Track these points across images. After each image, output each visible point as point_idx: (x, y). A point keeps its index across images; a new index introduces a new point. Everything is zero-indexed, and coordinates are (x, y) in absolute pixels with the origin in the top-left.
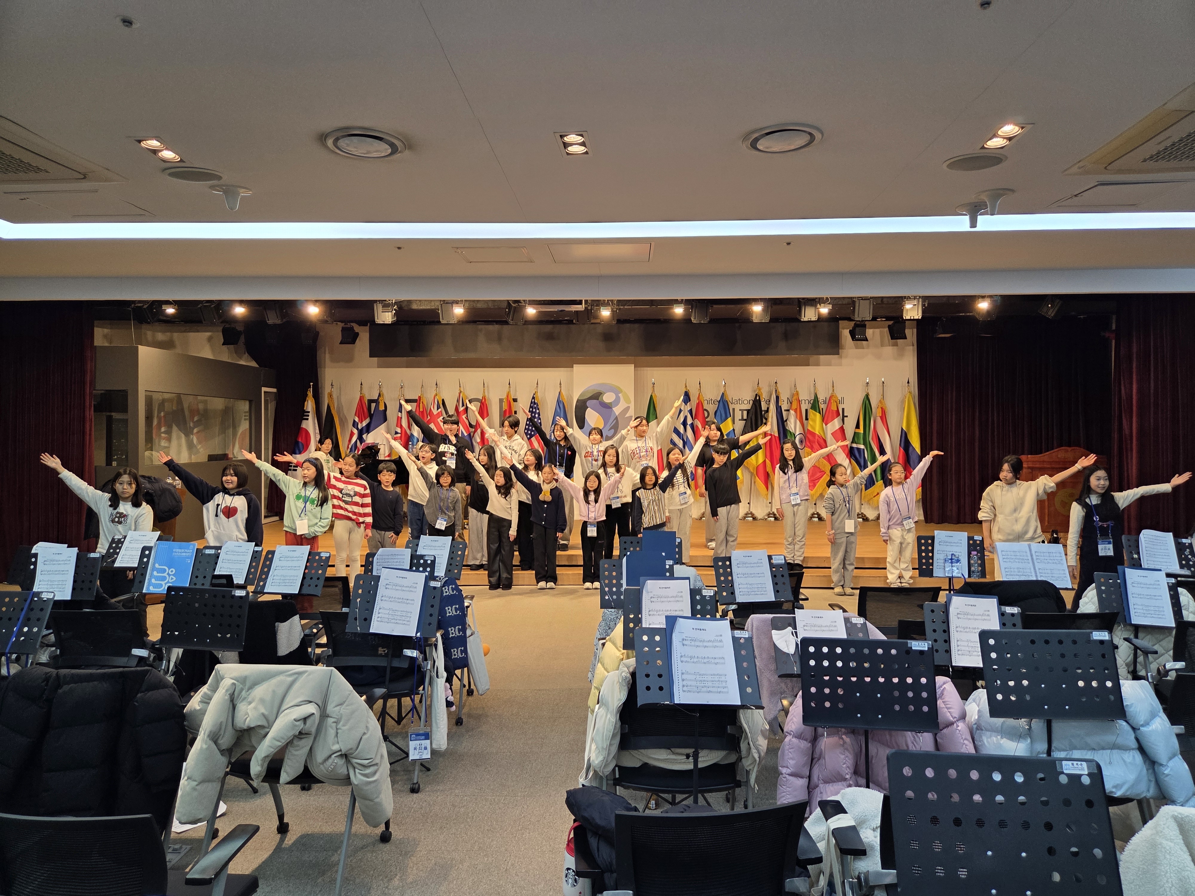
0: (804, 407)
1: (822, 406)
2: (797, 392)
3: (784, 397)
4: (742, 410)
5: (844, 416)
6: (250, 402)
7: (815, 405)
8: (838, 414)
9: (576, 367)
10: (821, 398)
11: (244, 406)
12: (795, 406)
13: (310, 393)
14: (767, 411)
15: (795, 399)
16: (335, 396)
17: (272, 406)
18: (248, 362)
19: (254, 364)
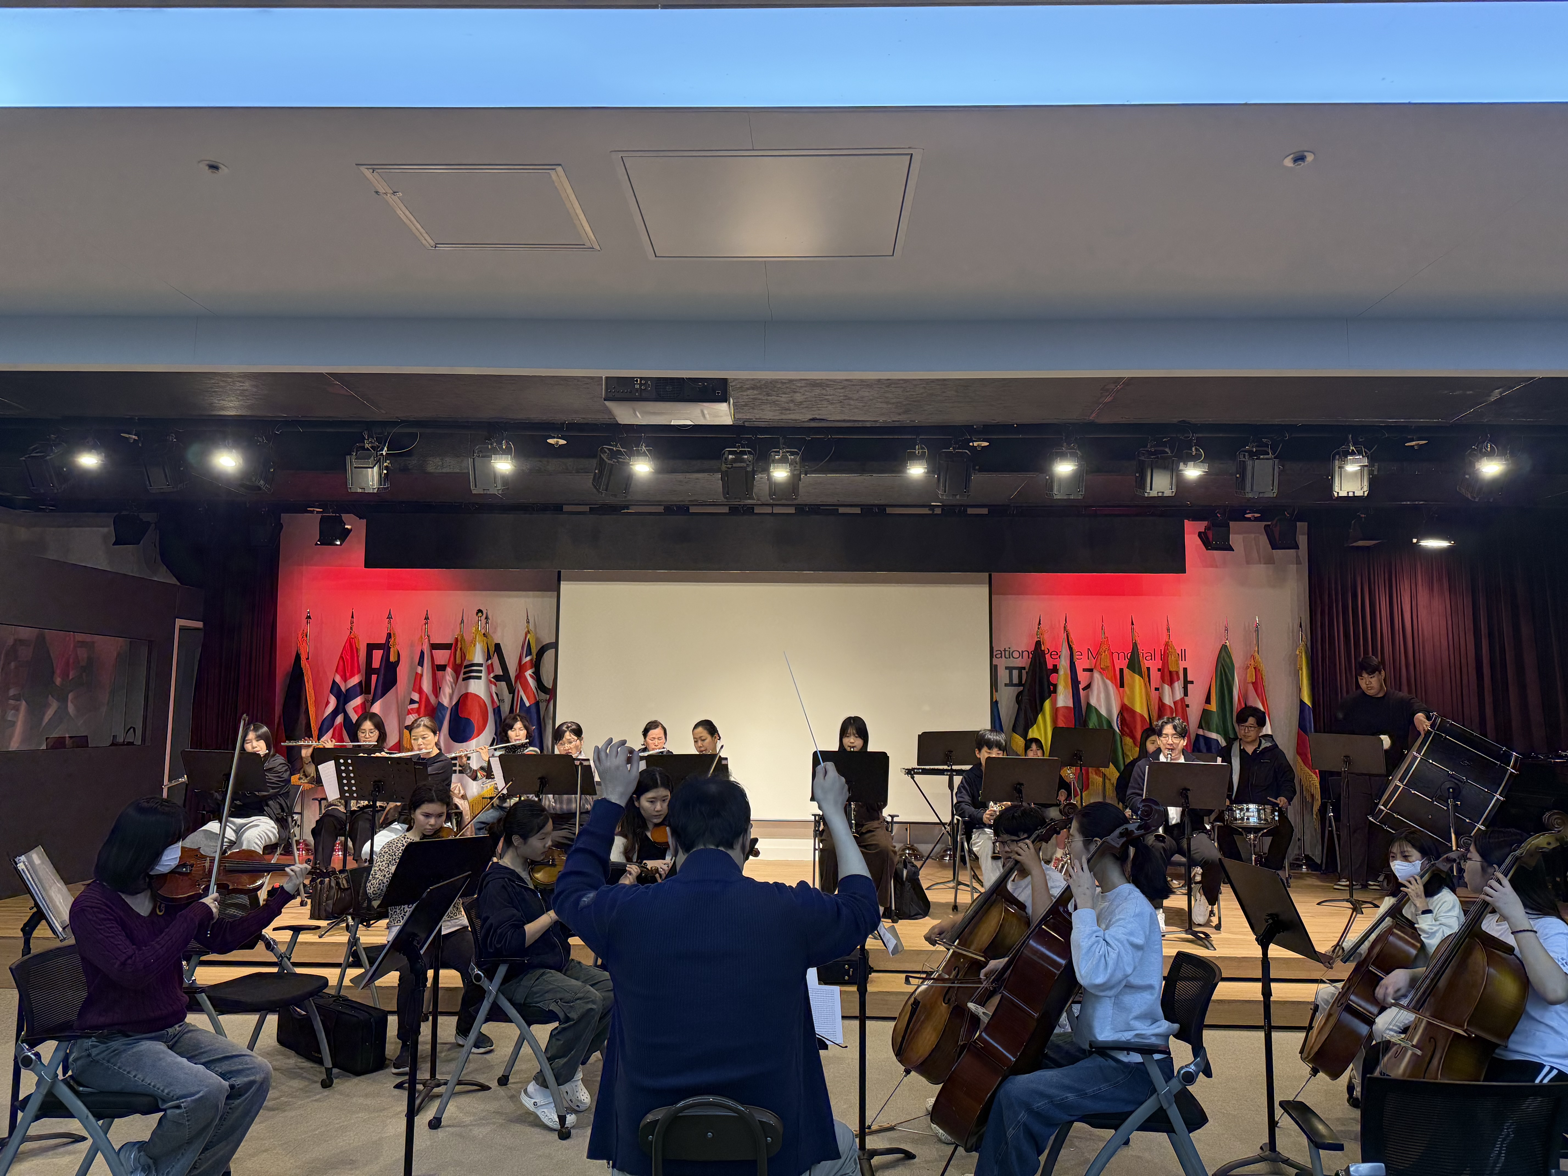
0: (1117, 663)
1: (1147, 663)
2: (1103, 639)
3: (1082, 646)
4: (1010, 669)
5: (1186, 682)
7: (1134, 661)
10: (1145, 649)
11: (143, 653)
12: (1099, 664)
15: (1101, 651)
17: (194, 654)
18: (164, 577)
19: (174, 581)
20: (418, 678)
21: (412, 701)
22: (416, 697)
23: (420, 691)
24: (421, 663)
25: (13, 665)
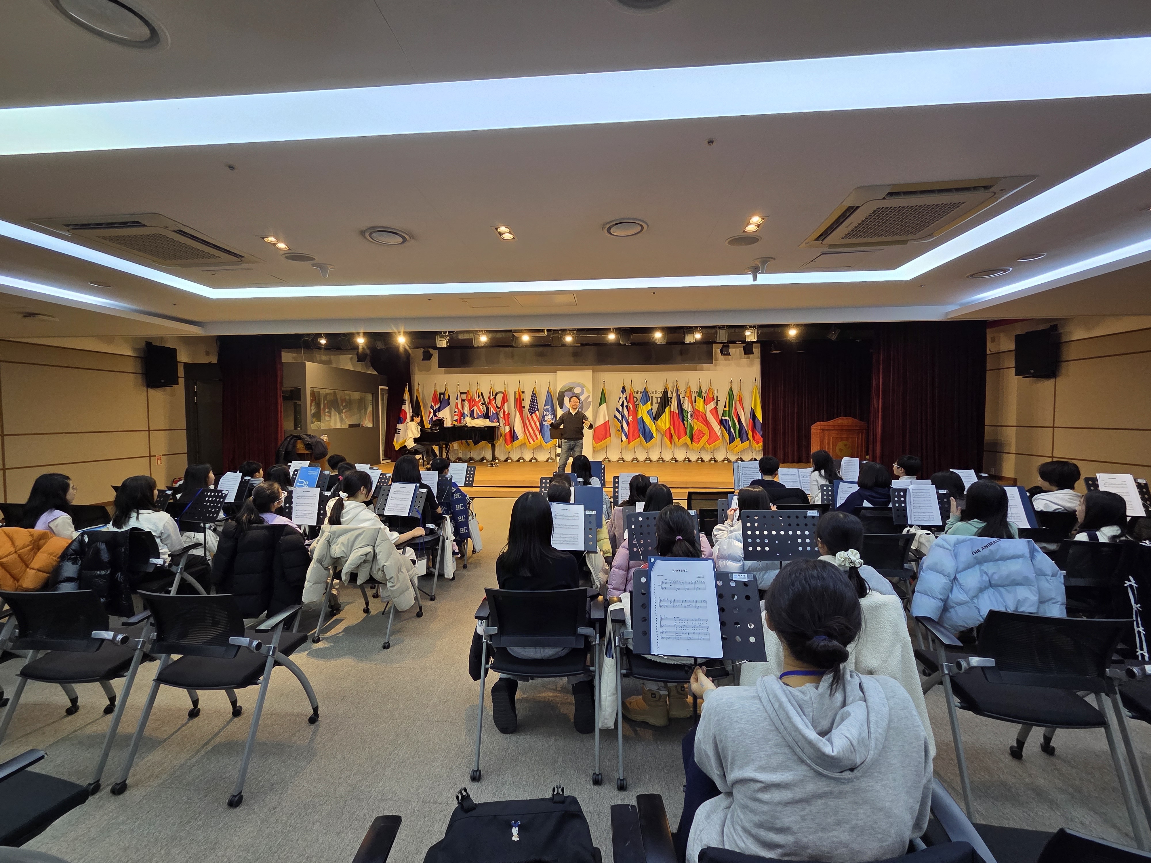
0: (694, 395)
1: (704, 395)
2: (689, 386)
3: (682, 389)
4: (657, 398)
5: (717, 401)
6: (373, 394)
7: (700, 394)
8: (713, 399)
9: (559, 373)
10: (704, 389)
11: (369, 397)
12: (687, 395)
13: (407, 389)
14: (671, 398)
15: (688, 390)
16: (420, 391)
17: (386, 397)
18: (372, 372)
19: (375, 373)
20: (457, 404)
21: (455, 412)
22: (457, 410)
23: (458, 408)
24: (457, 399)
25: (326, 402)
